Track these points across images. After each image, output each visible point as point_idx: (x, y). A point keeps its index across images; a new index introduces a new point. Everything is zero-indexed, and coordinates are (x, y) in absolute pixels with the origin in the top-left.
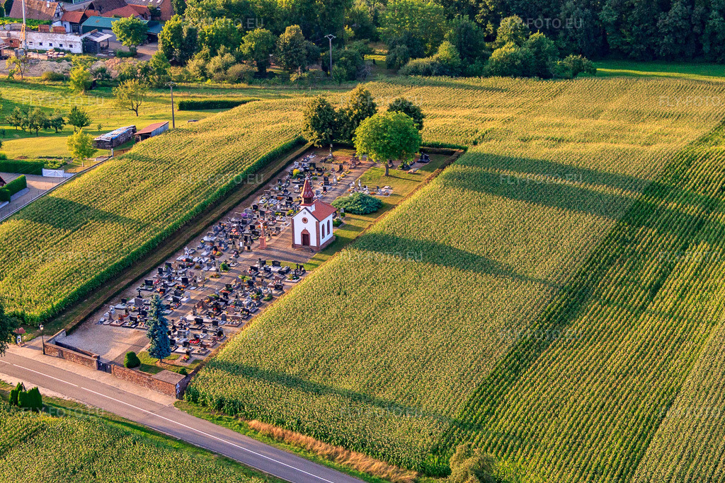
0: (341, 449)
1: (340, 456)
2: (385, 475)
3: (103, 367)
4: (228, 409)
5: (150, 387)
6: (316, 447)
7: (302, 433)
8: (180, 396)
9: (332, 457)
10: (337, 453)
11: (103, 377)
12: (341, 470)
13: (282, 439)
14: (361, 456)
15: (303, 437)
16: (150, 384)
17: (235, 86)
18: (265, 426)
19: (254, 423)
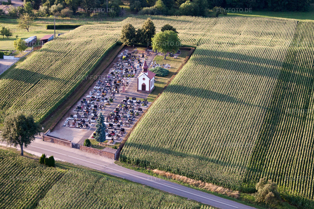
0: (200, 181)
1: (200, 185)
2: (224, 193)
3: (75, 146)
4: (141, 165)
5: (101, 155)
6: (188, 181)
7: (180, 175)
8: (117, 159)
9: (197, 185)
11: (76, 151)
12: (202, 190)
13: (170, 177)
14: (210, 184)
15: (181, 177)
16: (101, 154)
17: (64, 18)
18: (161, 172)
19: (155, 171)
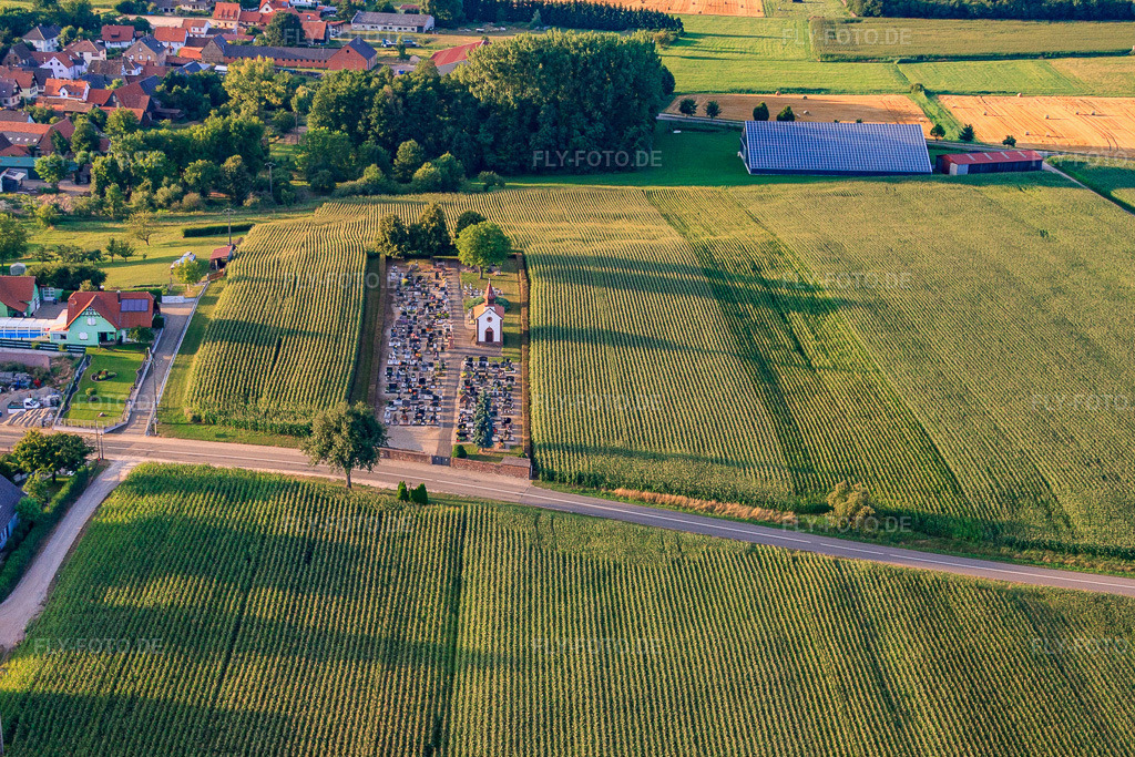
0: (713, 502)
1: (717, 508)
2: (767, 518)
3: (437, 461)
4: (590, 482)
5: (499, 473)
6: (691, 504)
7: (672, 493)
8: (534, 476)
9: (711, 509)
10: (714, 507)
11: (445, 470)
12: (725, 518)
13: (654, 501)
14: (736, 505)
15: (674, 497)
16: (498, 470)
18: (631, 493)
19: (620, 491)
